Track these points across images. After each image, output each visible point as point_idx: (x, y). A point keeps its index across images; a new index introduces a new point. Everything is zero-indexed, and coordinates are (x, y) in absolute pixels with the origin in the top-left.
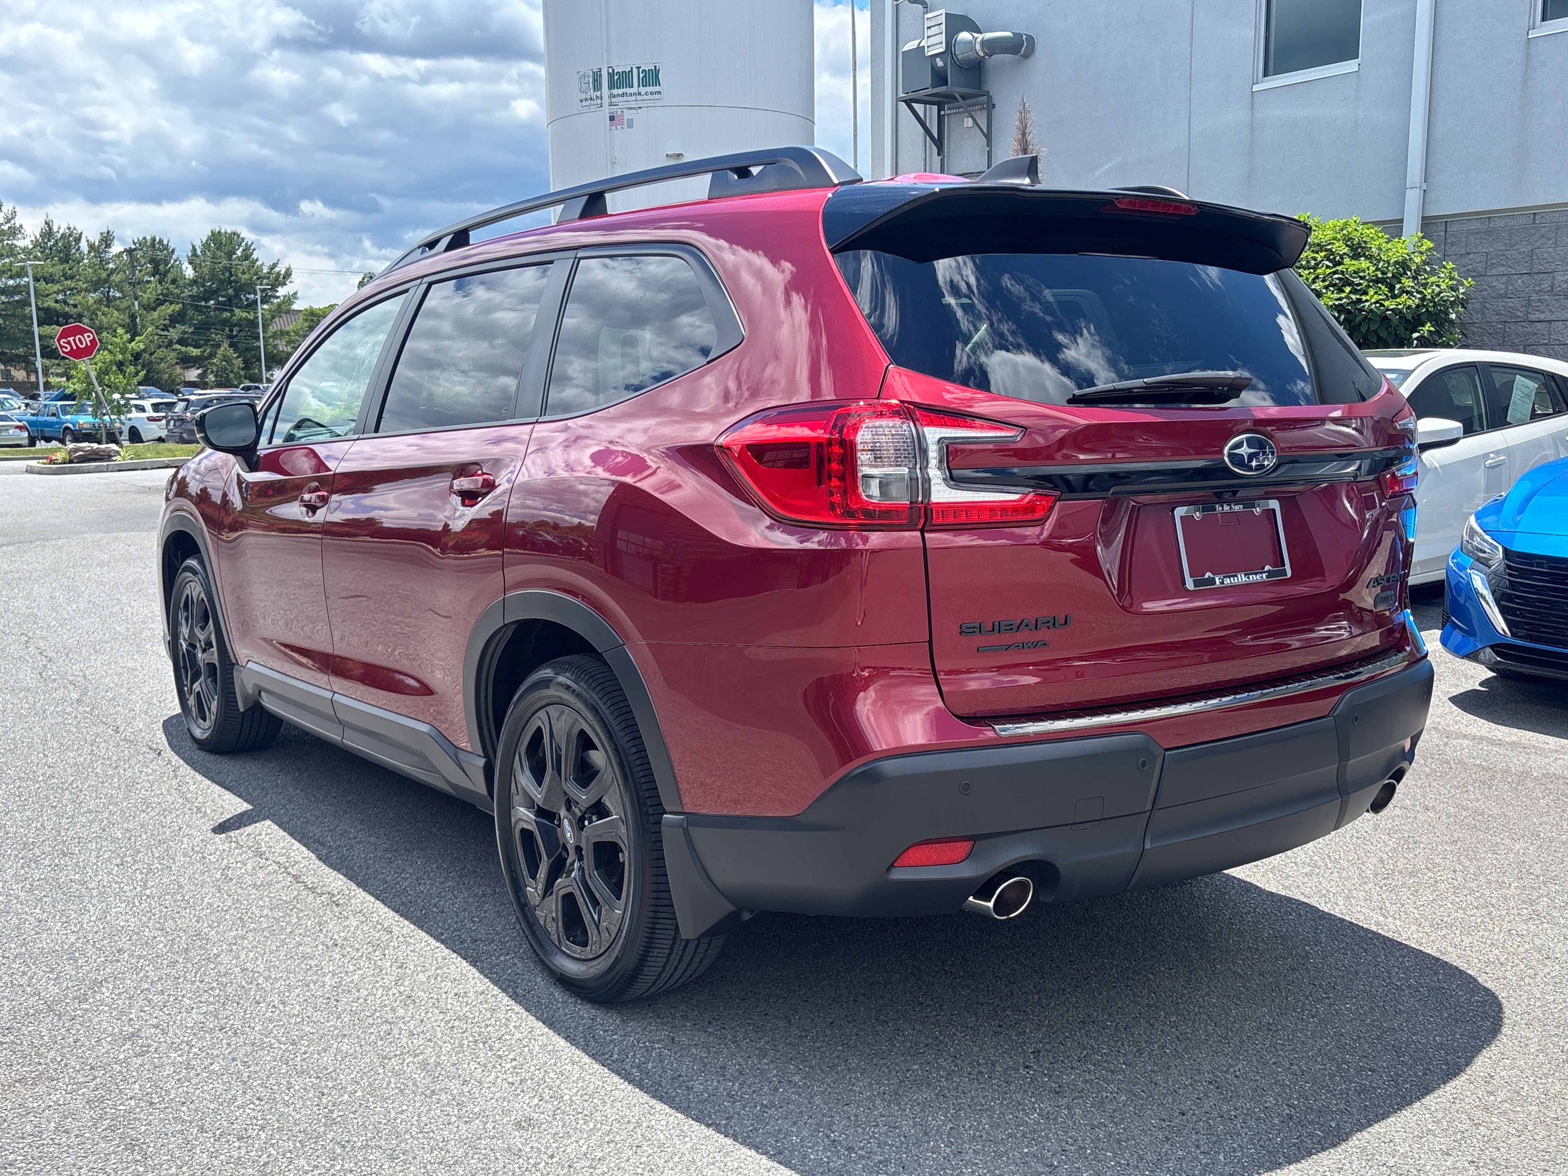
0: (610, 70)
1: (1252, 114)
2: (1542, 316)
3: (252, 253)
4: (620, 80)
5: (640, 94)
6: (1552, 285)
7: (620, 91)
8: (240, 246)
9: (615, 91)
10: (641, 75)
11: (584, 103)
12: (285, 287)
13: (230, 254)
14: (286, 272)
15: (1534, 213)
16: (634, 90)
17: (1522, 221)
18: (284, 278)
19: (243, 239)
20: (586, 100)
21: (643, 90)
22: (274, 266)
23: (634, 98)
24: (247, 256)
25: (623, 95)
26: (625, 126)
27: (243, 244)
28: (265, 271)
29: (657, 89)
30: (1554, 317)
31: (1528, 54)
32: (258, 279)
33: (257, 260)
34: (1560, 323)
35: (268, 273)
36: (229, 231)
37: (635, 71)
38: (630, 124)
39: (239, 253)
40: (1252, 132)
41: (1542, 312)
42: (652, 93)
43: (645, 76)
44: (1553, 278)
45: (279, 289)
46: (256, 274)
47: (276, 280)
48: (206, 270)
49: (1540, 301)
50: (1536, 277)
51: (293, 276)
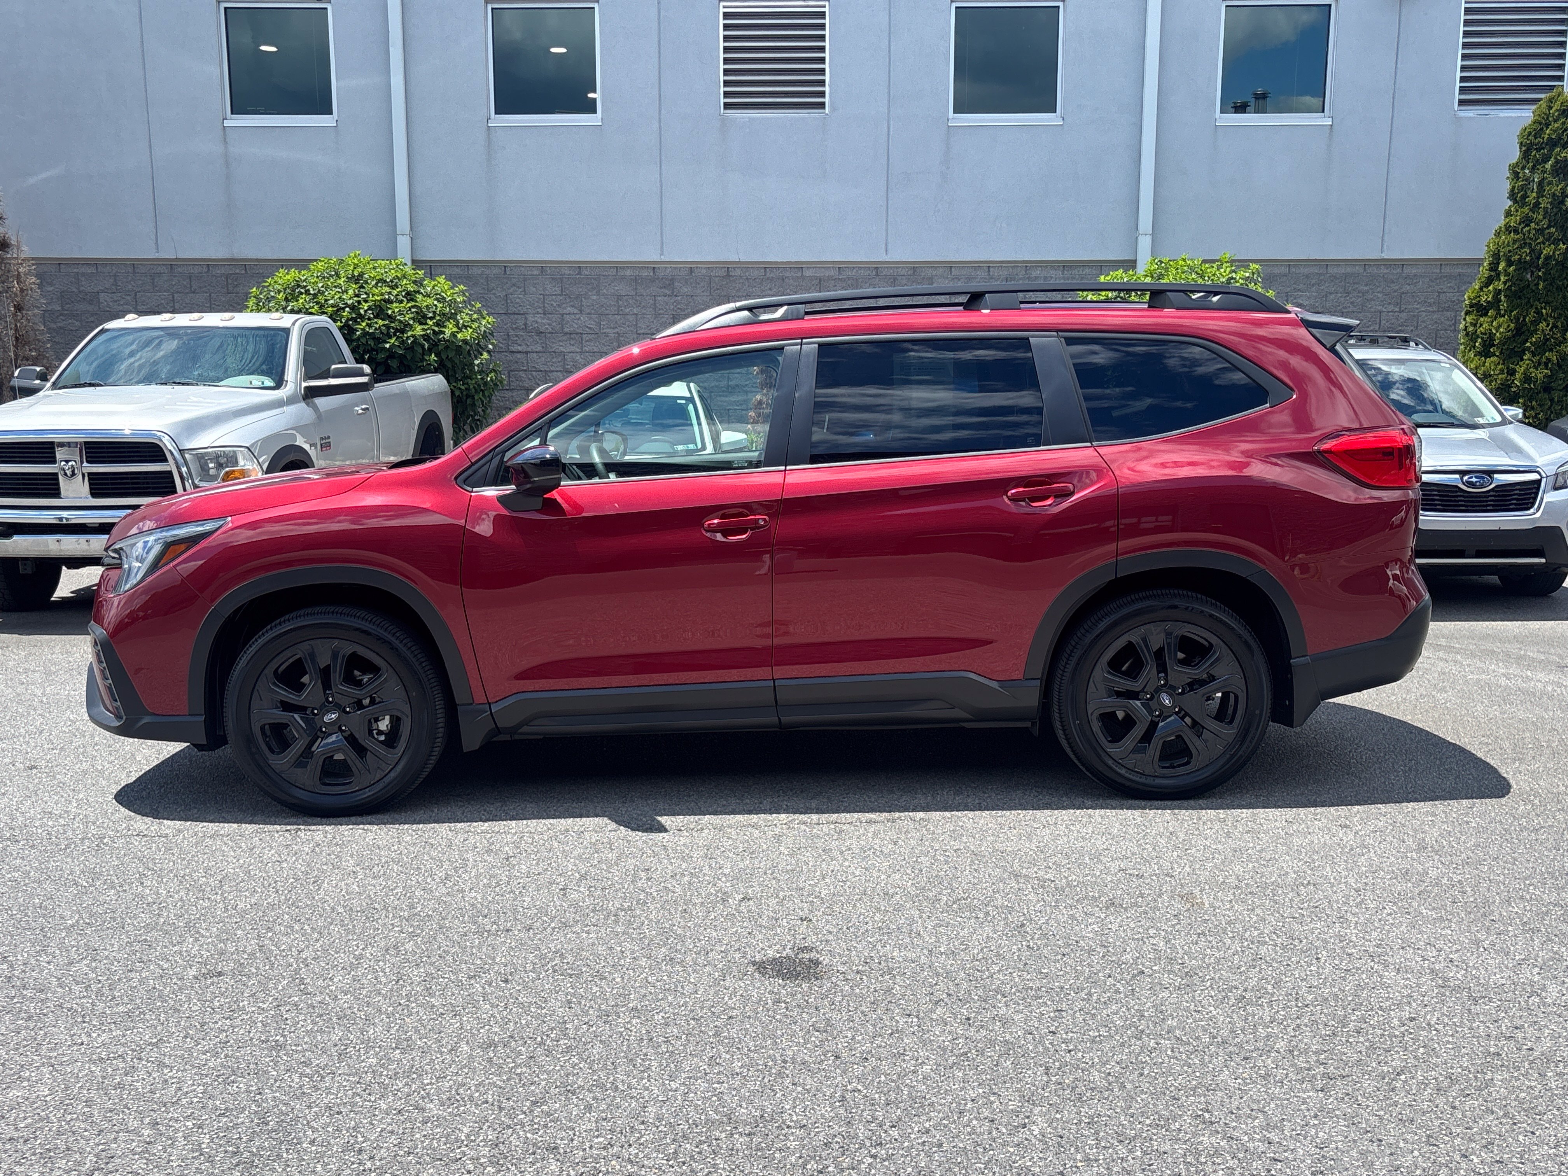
1: (226, 148)
2: (520, 348)
6: (525, 324)
15: (505, 266)
17: (496, 271)
30: (529, 349)
31: (489, 138)
34: (535, 355)
40: (227, 164)
41: (520, 345)
44: (526, 318)
49: (517, 336)
50: (512, 317)
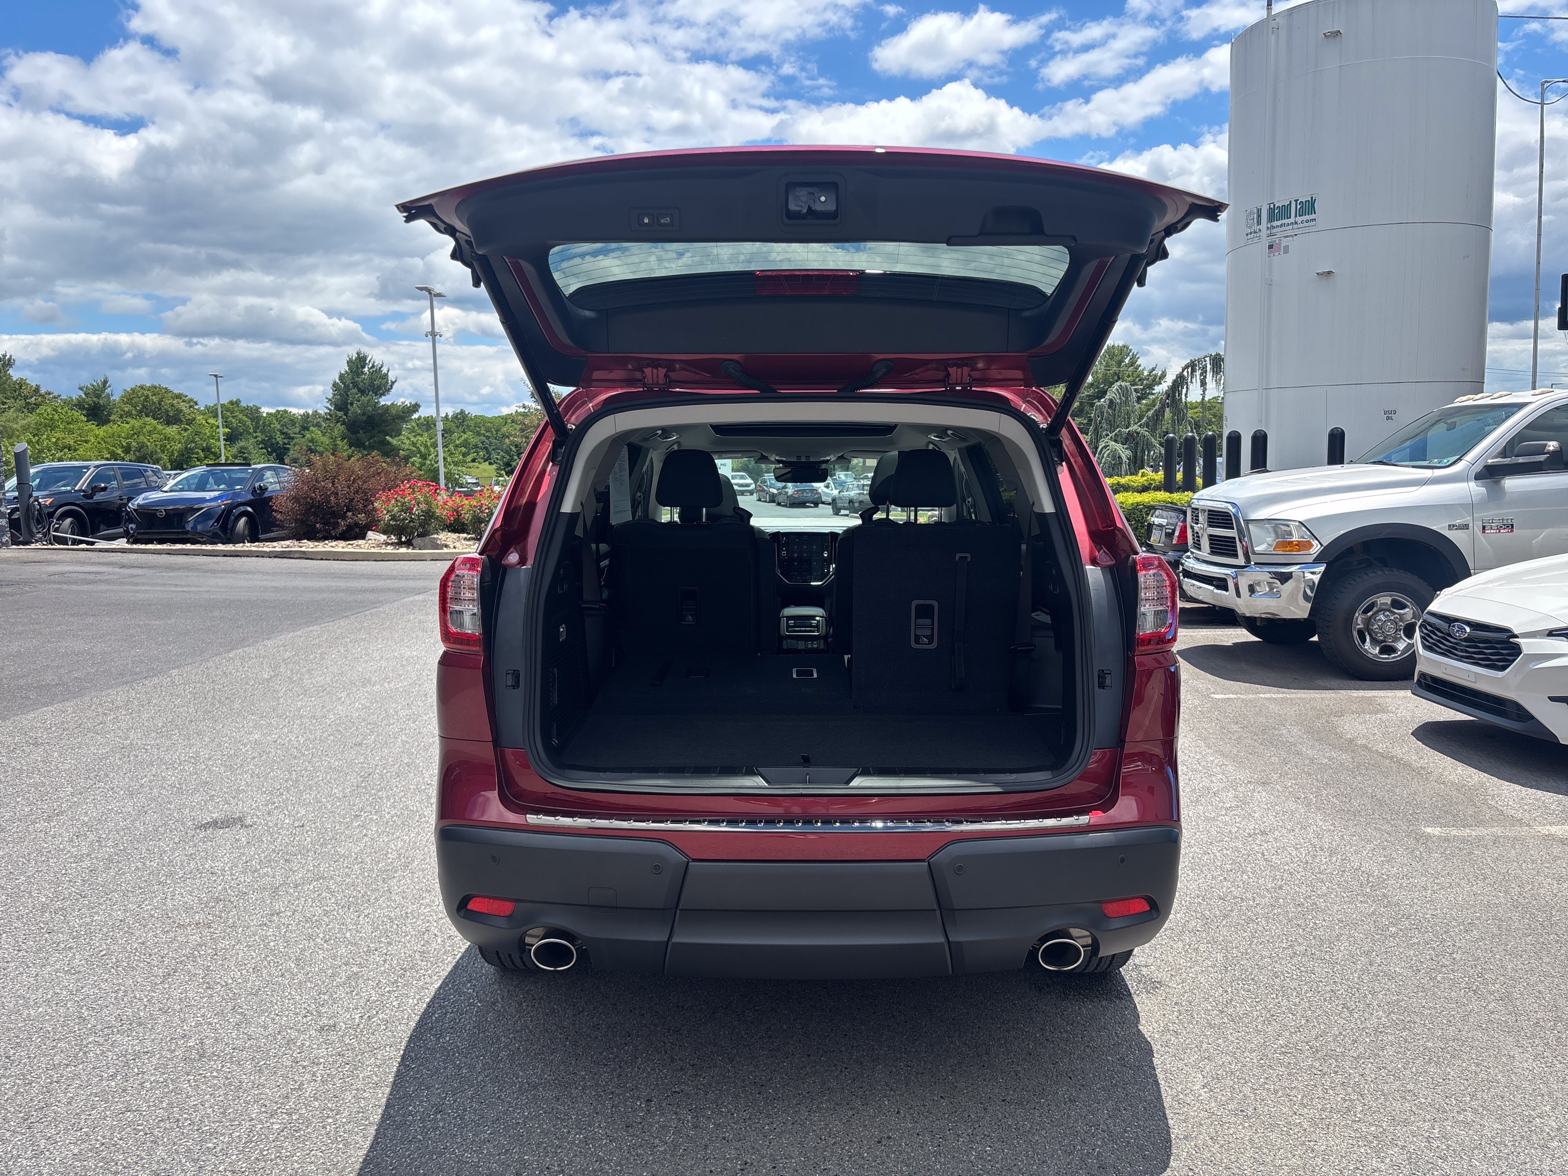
0: (1272, 206)
3: (1137, 361)
4: (1277, 213)
5: (1296, 223)
7: (1279, 223)
8: (1128, 355)
9: (1275, 223)
10: (1299, 207)
11: (1249, 236)
12: (1160, 386)
13: (1119, 363)
14: (1161, 374)
16: (1292, 220)
18: (1160, 379)
19: (1131, 350)
20: (1251, 233)
21: (1299, 219)
22: (1153, 369)
23: (1291, 227)
24: (1132, 363)
25: (1281, 226)
26: (1282, 252)
27: (1131, 354)
28: (1145, 374)
29: (1313, 216)
32: (1140, 380)
33: (1140, 366)
35: (1148, 375)
36: (1121, 345)
37: (1293, 204)
38: (1286, 250)
39: (1127, 361)
42: (1307, 221)
43: (1302, 207)
45: (1156, 387)
46: (1138, 376)
47: (1153, 381)
48: (1100, 376)
51: (1167, 377)
